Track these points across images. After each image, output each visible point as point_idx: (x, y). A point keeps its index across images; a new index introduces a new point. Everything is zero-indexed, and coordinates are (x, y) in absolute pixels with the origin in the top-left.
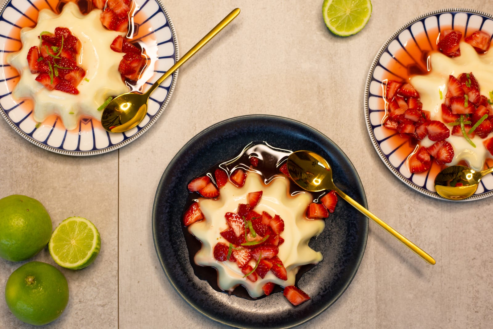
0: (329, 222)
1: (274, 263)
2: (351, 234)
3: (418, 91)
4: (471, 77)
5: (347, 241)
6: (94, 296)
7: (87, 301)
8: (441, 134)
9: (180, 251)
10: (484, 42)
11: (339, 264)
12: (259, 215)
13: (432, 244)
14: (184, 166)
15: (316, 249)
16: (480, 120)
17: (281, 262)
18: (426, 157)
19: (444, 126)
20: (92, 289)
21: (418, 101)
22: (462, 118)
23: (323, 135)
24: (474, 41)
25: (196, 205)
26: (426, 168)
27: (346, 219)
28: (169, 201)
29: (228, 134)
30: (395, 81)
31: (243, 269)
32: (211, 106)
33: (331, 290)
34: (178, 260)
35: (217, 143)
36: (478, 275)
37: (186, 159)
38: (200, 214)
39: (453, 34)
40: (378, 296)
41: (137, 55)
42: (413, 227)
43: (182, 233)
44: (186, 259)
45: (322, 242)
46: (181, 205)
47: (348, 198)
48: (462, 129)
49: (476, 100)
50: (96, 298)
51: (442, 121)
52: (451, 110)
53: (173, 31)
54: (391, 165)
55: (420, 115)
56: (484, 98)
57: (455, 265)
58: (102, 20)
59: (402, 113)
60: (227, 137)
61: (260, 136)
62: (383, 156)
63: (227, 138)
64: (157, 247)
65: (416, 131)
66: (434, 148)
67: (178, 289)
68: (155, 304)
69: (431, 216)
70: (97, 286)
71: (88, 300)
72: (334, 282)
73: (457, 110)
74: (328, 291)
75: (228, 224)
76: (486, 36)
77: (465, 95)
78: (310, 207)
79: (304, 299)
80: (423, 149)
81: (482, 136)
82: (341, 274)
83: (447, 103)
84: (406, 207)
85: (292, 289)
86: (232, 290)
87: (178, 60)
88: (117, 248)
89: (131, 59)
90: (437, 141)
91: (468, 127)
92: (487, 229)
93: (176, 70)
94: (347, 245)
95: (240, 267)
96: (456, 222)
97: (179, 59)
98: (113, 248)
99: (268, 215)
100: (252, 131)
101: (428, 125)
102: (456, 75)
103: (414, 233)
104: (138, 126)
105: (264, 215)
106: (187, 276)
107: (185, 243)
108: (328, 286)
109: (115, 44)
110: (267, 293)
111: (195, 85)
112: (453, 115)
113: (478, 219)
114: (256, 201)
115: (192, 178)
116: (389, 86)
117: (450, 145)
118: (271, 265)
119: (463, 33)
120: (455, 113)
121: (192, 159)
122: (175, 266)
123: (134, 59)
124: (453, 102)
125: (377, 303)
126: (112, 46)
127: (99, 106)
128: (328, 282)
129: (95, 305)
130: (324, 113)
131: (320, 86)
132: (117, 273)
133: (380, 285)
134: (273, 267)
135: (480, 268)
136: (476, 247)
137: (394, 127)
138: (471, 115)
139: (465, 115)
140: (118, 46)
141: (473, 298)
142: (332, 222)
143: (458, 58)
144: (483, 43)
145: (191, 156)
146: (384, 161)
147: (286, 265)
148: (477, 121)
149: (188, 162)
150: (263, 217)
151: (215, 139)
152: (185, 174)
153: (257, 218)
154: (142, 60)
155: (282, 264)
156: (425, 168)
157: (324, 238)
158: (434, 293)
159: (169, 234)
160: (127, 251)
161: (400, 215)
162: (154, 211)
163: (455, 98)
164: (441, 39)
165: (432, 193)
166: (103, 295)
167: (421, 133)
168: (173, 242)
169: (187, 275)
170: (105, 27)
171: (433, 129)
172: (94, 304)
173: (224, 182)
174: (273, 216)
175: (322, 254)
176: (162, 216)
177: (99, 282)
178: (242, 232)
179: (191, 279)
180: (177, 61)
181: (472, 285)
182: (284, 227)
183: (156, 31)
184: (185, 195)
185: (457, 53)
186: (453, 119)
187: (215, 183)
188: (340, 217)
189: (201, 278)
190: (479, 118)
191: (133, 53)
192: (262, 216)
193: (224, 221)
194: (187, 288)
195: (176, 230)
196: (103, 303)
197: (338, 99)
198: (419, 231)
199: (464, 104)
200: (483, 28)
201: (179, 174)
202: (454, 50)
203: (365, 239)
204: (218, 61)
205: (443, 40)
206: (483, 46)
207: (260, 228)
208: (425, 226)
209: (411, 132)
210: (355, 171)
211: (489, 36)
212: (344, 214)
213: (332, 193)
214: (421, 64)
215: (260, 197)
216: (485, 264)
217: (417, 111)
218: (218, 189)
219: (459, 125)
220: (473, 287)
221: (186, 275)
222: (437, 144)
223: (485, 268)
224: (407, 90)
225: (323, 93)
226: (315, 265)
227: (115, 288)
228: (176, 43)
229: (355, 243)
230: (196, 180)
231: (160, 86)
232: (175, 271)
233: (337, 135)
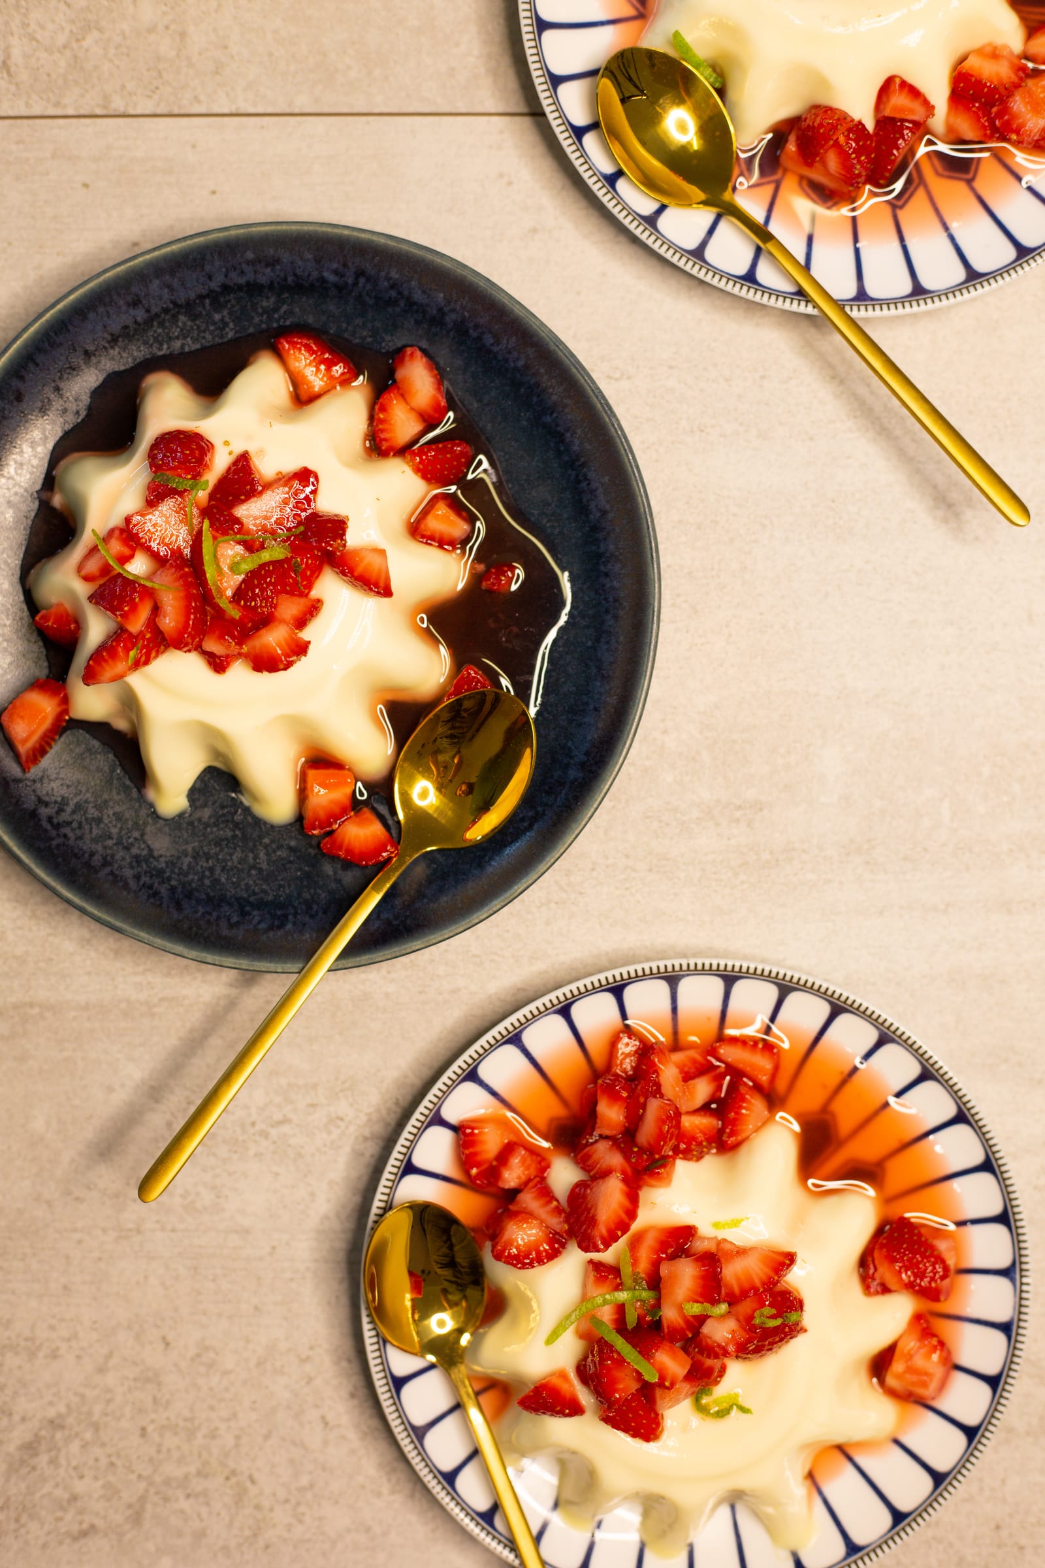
0: (291, 838)
1: (144, 638)
2: (249, 913)
3: (744, 1149)
4: (790, 1327)
5: (223, 900)
6: (38, 36)
7: (23, 11)
8: (593, 1221)
9: (189, 323)
10: (914, 1378)
11: (145, 873)
12: (310, 587)
13: (218, 1197)
14: (483, 333)
15: (196, 793)
16: (640, 1357)
17: (147, 663)
18: (512, 1176)
19: (619, 1233)
20: (63, 29)
21: (709, 1148)
22: (647, 1295)
23: (590, 814)
24: (918, 1344)
25: (347, 376)
26: (477, 1174)
27: (299, 895)
28: (362, 281)
29: (594, 485)
30: (776, 1068)
31: (122, 531)
32: (692, 432)
33: (54, 843)
34: (157, 315)
35: (562, 448)
36: (110, 1355)
37: (508, 340)
38: (316, 389)
39: (940, 1270)
40: (36, 1010)
41: (866, 169)
42: (274, 1132)
43: (251, 330)
44: (161, 345)
45: (221, 812)
46: (348, 324)
47: (370, 902)
48: (608, 1297)
49: (707, 1344)
50: (34, 43)
51: (635, 1226)
52: (673, 1257)
53: (950, 295)
54: (487, 1052)
55: (659, 1152)
56: (716, 1374)
57: (146, 1277)
58: (988, 50)
59: (663, 1090)
60: (584, 484)
61: (587, 599)
62: (517, 1024)
63: (578, 482)
64: (201, 239)
65: (607, 1138)
66: (544, 1200)
67: (56, 313)
68: (10, 244)
69: (312, 1194)
70: (74, 45)
71: (25, 15)
72: (85, 852)
73: (673, 1277)
74: (54, 833)
75: (280, 479)
76: (933, 1386)
77: (726, 1305)
78: (341, 772)
79: (23, 749)
80: (542, 1165)
81: (585, 1366)
82: (111, 878)
83: (699, 1246)
84: (343, 1107)
85: (59, 709)
86: (57, 501)
87: (849, 312)
88: (203, 110)
89: (854, 145)
90: (568, 1210)
91: (615, 1317)
92: (267, 1387)
93: (816, 306)
94: (210, 899)
95: (128, 520)
96: (292, 1279)
97: (855, 314)
98: (202, 97)
99: (308, 616)
100: (602, 568)
101: (625, 1181)
102: (796, 1278)
103: (254, 1134)
104: (620, 173)
105: (309, 604)
106: (104, 347)
107: (218, 340)
108: (71, 835)
109: (906, 90)
110: (43, 617)
111: (763, 377)
112: (656, 1265)
113: (304, 1356)
114: (356, 574)
115: (442, 363)
116: (760, 1046)
117: (553, 1255)
118: (137, 624)
119: (944, 1307)
120: (664, 1270)
121: (506, 360)
122: (136, 303)
123: (853, 156)
124: (700, 1264)
125: (16, 1007)
126: (898, 81)
127: (689, 38)
128: (83, 834)
129: (10, 38)
130: (667, 824)
131: (761, 810)
132: (118, 113)
133: (75, 1018)
134: (130, 634)
135: (135, 1364)
136: (207, 1348)
137: (618, 1062)
138: (657, 1325)
139: (657, 1305)
140: (899, 101)
141: (31, 1339)
142: (291, 849)
143: (855, 1286)
144: (908, 1376)
145: (518, 359)
146: (500, 1027)
147: (136, 680)
148: (634, 1346)
149: (495, 349)
150: (303, 601)
151: (577, 442)
152: (453, 338)
153: (299, 579)
154: (851, 189)
155: (137, 665)
156: (474, 1171)
157: (233, 821)
158: (49, 1203)
159: (248, 283)
160: (194, 146)
161: (315, 1087)
162: (324, 229)
163: (715, 1268)
164: (923, 1231)
165: (389, 1195)
166: (42, 66)
167: (595, 1157)
168: (222, 299)
169: (107, 345)
170: (964, 59)
171: (611, 1194)
172: (12, 34)
173: (428, 473)
174: (305, 635)
175: (181, 815)
176: (310, 256)
177: (87, 50)
178: (251, 527)
179: (94, 360)
180: (847, 309)
181: (75, 1336)
182: (266, 673)
183: (952, 239)
184: (384, 341)
185: (874, 1285)
186: (644, 1266)
187: (423, 441)
188: (308, 876)
189: (96, 393)
190: (646, 1354)
191: (873, 156)
192: (307, 595)
193: (291, 465)
194: (61, 344)
195: (262, 307)
196: (16, 65)
197: (715, 873)
198: (261, 1154)
199: (697, 1302)
200: (960, 1379)
201: (453, 316)
202: (884, 1272)
203: (230, 961)
204: (849, 457)
205: (920, 1235)
206: (899, 1377)
207: (263, 590)
208: (277, 1174)
209: (598, 1121)
210: (465, 927)
211: (933, 1398)
212: (319, 891)
213: (389, 848)
214: (838, 1160)
215: (371, 589)
216: (148, 1380)
217: (670, 1140)
218: (402, 451)
219: (621, 1284)
220: (69, 1340)
221: (109, 342)
222: (558, 1210)
223: (135, 1379)
224: (744, 1108)
225: (738, 821)
226: (143, 791)
227: (65, 106)
228: (907, 304)
229: (218, 925)
230: (435, 376)
231: (758, 251)
232: (121, 303)
233: (593, 869)
